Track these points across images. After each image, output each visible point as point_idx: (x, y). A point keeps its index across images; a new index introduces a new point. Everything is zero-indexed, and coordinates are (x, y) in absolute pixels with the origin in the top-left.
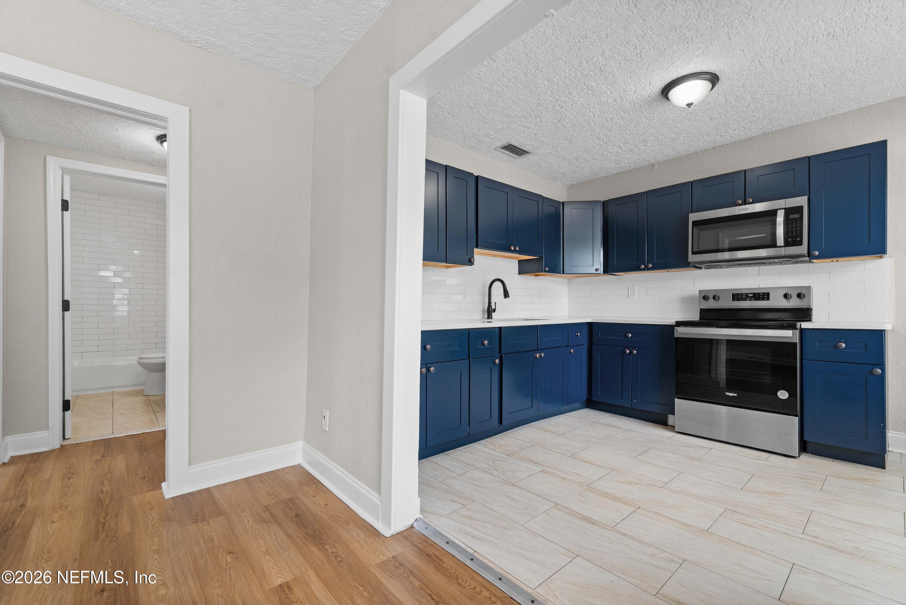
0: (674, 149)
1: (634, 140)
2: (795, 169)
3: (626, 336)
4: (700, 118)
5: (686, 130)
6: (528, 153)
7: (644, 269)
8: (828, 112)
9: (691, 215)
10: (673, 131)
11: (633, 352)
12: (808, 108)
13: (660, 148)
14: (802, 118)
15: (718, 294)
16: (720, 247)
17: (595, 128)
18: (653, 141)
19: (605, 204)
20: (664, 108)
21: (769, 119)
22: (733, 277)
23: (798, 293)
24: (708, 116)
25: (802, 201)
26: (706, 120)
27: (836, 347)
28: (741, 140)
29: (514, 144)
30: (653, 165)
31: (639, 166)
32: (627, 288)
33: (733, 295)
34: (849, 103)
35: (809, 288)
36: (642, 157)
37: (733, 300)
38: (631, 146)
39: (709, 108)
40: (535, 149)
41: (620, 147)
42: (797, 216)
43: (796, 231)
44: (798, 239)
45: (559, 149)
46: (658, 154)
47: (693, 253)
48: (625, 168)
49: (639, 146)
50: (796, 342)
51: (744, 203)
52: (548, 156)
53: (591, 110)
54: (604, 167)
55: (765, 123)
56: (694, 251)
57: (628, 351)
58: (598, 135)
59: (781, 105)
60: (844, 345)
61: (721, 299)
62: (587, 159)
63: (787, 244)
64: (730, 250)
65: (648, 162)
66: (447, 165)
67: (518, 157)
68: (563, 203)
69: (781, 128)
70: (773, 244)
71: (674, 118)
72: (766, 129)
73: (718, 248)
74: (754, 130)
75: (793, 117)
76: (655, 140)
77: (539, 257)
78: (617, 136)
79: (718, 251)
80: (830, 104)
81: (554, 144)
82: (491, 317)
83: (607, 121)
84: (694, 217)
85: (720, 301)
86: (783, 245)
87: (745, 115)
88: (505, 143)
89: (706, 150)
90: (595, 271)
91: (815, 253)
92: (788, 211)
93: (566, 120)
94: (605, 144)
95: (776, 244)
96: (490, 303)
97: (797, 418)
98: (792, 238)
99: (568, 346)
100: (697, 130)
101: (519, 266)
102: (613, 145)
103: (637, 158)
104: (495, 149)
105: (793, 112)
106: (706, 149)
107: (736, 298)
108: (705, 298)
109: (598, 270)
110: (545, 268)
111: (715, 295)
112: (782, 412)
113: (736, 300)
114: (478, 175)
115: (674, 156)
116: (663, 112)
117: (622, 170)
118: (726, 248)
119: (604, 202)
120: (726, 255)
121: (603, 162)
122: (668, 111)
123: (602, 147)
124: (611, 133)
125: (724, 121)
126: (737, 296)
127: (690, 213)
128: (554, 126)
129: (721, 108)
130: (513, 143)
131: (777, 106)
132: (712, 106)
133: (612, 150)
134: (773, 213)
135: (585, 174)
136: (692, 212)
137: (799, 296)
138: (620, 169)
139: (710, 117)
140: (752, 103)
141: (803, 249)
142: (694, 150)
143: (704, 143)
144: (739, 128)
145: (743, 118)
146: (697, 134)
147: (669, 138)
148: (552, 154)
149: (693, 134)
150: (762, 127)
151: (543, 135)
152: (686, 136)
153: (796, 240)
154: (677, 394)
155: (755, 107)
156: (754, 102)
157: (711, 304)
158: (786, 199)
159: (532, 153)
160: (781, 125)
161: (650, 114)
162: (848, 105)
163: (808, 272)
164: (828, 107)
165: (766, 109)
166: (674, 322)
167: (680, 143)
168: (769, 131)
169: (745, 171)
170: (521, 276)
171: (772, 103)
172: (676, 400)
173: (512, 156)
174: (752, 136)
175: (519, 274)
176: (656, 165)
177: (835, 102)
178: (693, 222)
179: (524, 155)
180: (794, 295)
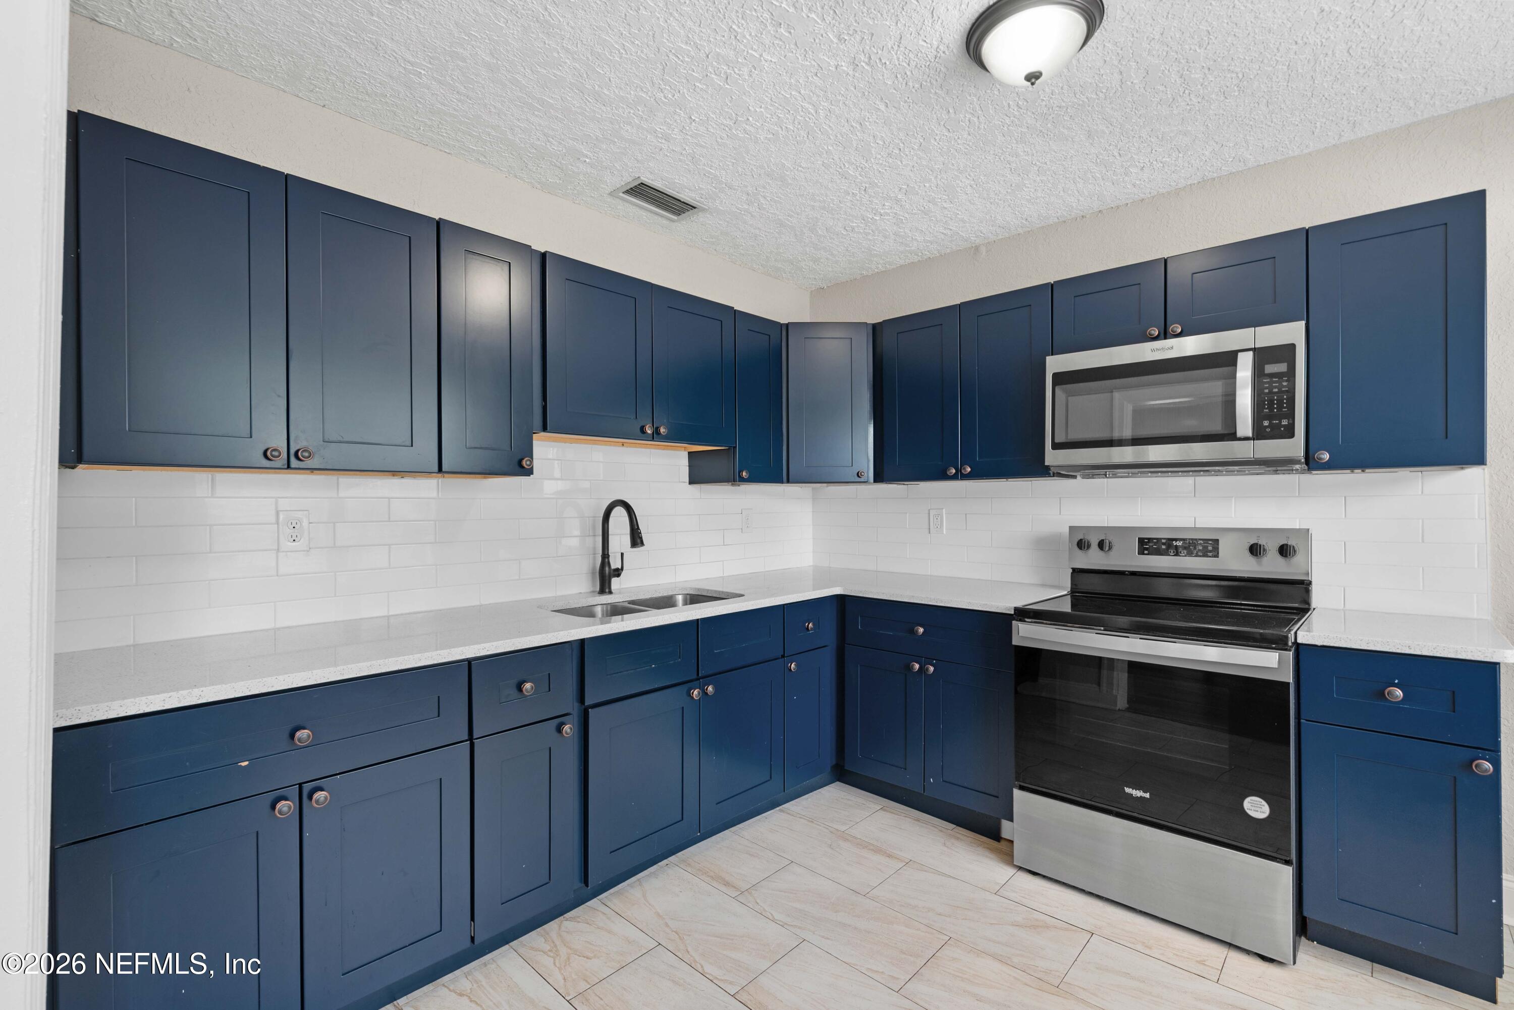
0: (1017, 213)
1: (927, 185)
2: (1276, 259)
3: (913, 632)
4: (1066, 132)
5: (1038, 164)
6: (695, 208)
7: (954, 477)
8: (1343, 131)
9: (1049, 360)
10: (1008, 166)
11: (927, 669)
12: (1302, 117)
13: (986, 207)
14: (1286, 144)
15: (1110, 537)
16: (1116, 435)
17: (829, 148)
18: (969, 190)
19: (876, 330)
20: (978, 95)
21: (1217, 143)
22: (1140, 498)
23: (1281, 544)
24: (1082, 126)
25: (1292, 332)
26: (1080, 137)
27: (1381, 695)
28: (1156, 196)
29: (650, 182)
30: (977, 248)
31: (948, 251)
32: (927, 512)
33: (1141, 541)
34: (1392, 107)
35: (1305, 534)
36: (951, 230)
37: (1141, 552)
38: (922, 201)
39: (1083, 101)
40: (706, 198)
41: (898, 201)
42: (1282, 367)
43: (1280, 402)
44: (1285, 422)
45: (762, 200)
46: (984, 222)
47: (1056, 446)
48: (920, 254)
49: (939, 200)
50: (1287, 681)
51: (1162, 335)
52: (744, 217)
53: (802, 92)
54: (875, 250)
55: (1207, 153)
56: (1057, 441)
57: (917, 666)
58: (841, 168)
59: (1244, 105)
60: (1399, 693)
61: (1114, 549)
62: (835, 230)
63: (1259, 434)
64: (1136, 441)
65: (966, 241)
66: (440, 219)
67: (676, 218)
68: (787, 325)
69: (1240, 169)
70: (1231, 436)
71: (1005, 128)
72: (1208, 168)
73: (1112, 437)
74: (1183, 171)
75: (1269, 141)
76: (971, 186)
77: (727, 446)
78: (884, 171)
79: (1110, 443)
80: (1352, 108)
81: (746, 187)
82: (607, 591)
83: (852, 129)
84: (1055, 364)
85: (1113, 553)
86: (1250, 435)
87: (1164, 129)
88: (627, 179)
89: (1083, 216)
90: (856, 476)
91: (1323, 456)
92: (1263, 356)
93: (751, 119)
94: (863, 192)
95: (1235, 433)
96: (605, 556)
97: (1291, 868)
98: (1270, 418)
99: (783, 656)
100: (1063, 165)
101: (690, 466)
102: (881, 195)
103: (941, 229)
104: (611, 194)
105: (1270, 126)
106: (1084, 214)
107: (1147, 549)
108: (1082, 545)
109: (861, 475)
110: (740, 471)
111: (1102, 541)
112: (1254, 849)
113: (1146, 552)
114: (546, 251)
115: (1018, 229)
116: (978, 108)
117: (916, 259)
118: (1127, 438)
119: (875, 326)
120: (1126, 454)
121: (870, 237)
122: (991, 107)
123: (858, 200)
124: (869, 162)
125: (1120, 143)
126: (1148, 545)
127: (1049, 355)
128: (727, 135)
129: (1110, 103)
130: (648, 179)
131: (1237, 106)
132: (1091, 98)
133: (883, 209)
134: (1229, 359)
135: (840, 266)
136: (1054, 353)
137: (1285, 551)
138: (909, 255)
139: (1087, 129)
140: (1181, 94)
141: (1295, 446)
142: (1059, 215)
143: (1079, 200)
144: (1152, 163)
145: (1160, 136)
146: (1062, 176)
147: (1001, 182)
148: (750, 213)
149: (1054, 175)
150: (1201, 163)
151: (711, 162)
152: (1038, 179)
153: (1280, 425)
154: (1017, 779)
155: (1188, 108)
156: (1187, 92)
157: (1094, 560)
158: (1256, 328)
159: (703, 210)
160: (1240, 161)
161: (949, 111)
162: (1387, 112)
163: (1299, 494)
164: (1345, 117)
165: (1211, 112)
166: (1011, 608)
167: (1027, 197)
168: (1215, 175)
169: (1166, 261)
170: (696, 488)
171: (1226, 98)
172: (1017, 793)
173: (662, 216)
174: (1180, 186)
175: (690, 483)
176: (983, 250)
177: (1364, 104)
178: (1055, 375)
179: (687, 213)
180: (1272, 546)
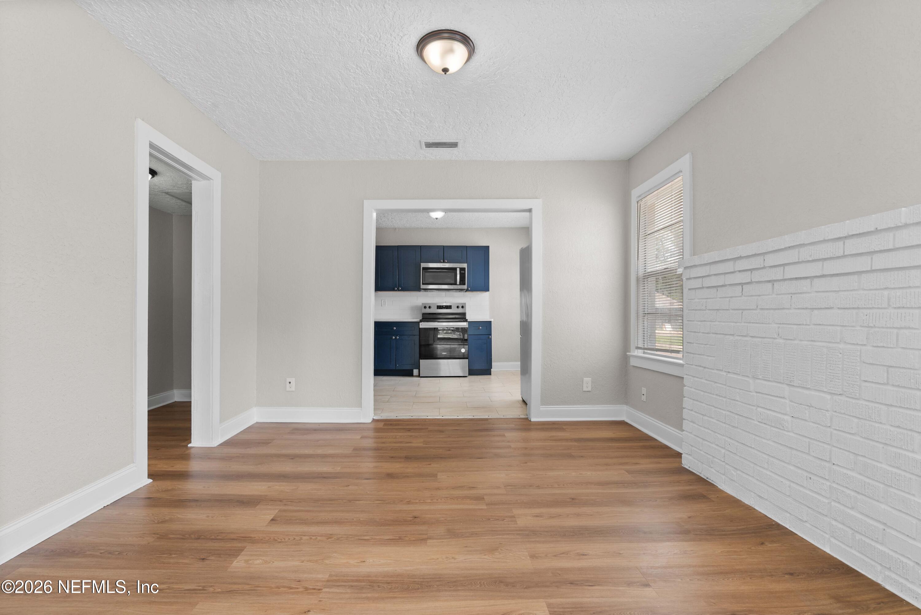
2: (462, 251)
3: (393, 329)
7: (396, 290)
11: (397, 338)
25: (465, 265)
31: (388, 227)
33: (437, 306)
35: (465, 304)
37: (437, 309)
42: (464, 272)
43: (463, 278)
44: (464, 282)
47: (423, 284)
51: (443, 262)
57: (394, 337)
60: (481, 327)
61: (432, 308)
63: (460, 284)
65: (394, 227)
70: (456, 284)
84: (423, 265)
91: (469, 289)
92: (461, 269)
98: (462, 281)
108: (425, 307)
111: (430, 306)
126: (439, 307)
127: (421, 263)
134: (455, 269)
136: (423, 262)
137: (462, 307)
141: (466, 286)
157: (428, 311)
158: (460, 264)
160: (454, 227)
163: (465, 296)
169: (445, 246)
172: (421, 360)
178: (423, 268)
180: (460, 307)
